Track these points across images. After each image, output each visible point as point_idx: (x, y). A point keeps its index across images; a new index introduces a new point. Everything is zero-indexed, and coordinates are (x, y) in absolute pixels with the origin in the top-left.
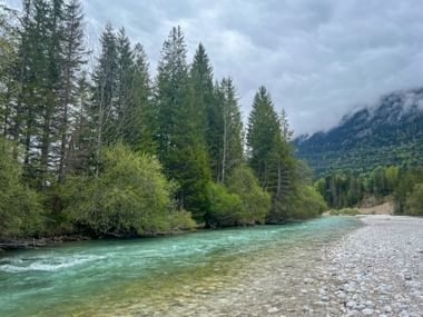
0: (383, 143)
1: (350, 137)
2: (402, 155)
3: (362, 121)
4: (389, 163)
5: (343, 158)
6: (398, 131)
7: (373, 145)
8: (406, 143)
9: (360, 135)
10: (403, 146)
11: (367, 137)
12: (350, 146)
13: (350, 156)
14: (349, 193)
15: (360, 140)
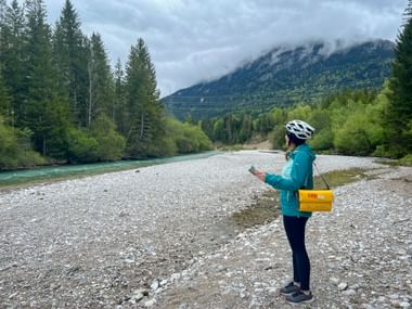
0: (281, 87)
1: (254, 81)
2: (294, 98)
3: (266, 66)
4: (283, 105)
5: (247, 100)
6: (294, 76)
7: (273, 89)
8: (299, 87)
9: (262, 79)
10: (296, 90)
11: (269, 81)
12: (254, 89)
13: (252, 98)
14: (241, 131)
15: (263, 83)
